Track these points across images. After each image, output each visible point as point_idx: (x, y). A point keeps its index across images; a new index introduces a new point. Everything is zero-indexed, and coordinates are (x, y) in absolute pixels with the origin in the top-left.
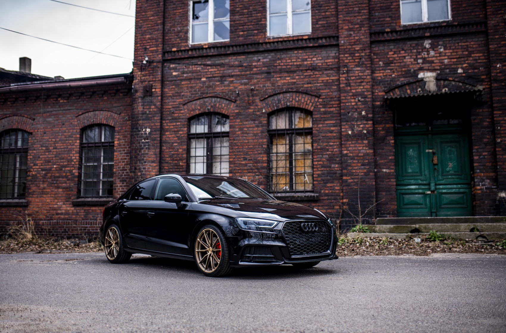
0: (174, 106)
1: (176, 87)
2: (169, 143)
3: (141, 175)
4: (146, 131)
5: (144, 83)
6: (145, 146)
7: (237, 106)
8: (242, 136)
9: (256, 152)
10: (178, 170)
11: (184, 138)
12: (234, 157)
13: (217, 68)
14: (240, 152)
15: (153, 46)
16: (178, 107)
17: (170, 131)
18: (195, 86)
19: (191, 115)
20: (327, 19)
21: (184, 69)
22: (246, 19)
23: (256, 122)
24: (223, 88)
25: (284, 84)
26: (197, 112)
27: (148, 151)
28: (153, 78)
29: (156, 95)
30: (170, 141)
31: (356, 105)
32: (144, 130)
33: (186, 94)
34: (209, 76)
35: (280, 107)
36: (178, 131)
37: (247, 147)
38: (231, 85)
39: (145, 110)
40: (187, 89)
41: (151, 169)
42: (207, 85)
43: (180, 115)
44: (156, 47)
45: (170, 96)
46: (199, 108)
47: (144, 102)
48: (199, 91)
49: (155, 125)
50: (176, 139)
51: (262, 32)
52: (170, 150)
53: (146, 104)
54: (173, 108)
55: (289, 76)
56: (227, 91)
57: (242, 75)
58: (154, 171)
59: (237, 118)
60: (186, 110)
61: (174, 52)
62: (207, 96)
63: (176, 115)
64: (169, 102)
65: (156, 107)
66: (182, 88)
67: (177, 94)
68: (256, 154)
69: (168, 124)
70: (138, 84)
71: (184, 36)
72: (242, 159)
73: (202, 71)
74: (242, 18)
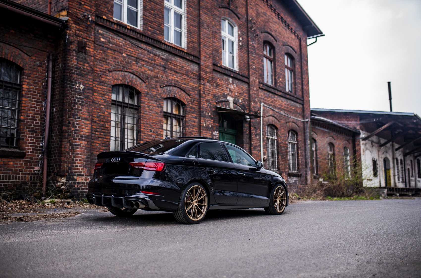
0: (102, 70)
1: (103, 53)
2: (97, 104)
3: (75, 130)
4: (80, 86)
5: (78, 38)
6: (79, 101)
7: (146, 86)
8: (149, 112)
9: (157, 127)
10: (104, 131)
11: (109, 102)
12: (144, 128)
13: (134, 49)
14: (147, 124)
15: (88, 5)
16: (105, 72)
17: (98, 93)
18: (118, 58)
19: (114, 83)
20: (194, 43)
21: (110, 38)
22: (153, 18)
23: (158, 103)
24: (137, 68)
25: (173, 80)
26: (120, 82)
27: (82, 108)
28: (87, 36)
29: (90, 54)
30: (98, 102)
31: (207, 107)
32: (77, 85)
33: (111, 62)
34: (128, 54)
35: (171, 96)
36: (105, 95)
37: (152, 121)
38: (143, 68)
39: (79, 65)
40: (112, 58)
41: (84, 126)
42: (126, 61)
43: (106, 80)
44: (90, 7)
45: (98, 59)
46: (121, 78)
47: (78, 57)
48: (121, 63)
49: (88, 84)
50: (103, 101)
51: (161, 34)
52: (98, 111)
53: (80, 59)
54: (101, 71)
55: (175, 75)
56: (140, 71)
57: (149, 62)
58: (87, 128)
59: (146, 96)
60: (111, 77)
61: (104, 19)
62: (127, 71)
63: (103, 79)
64: (97, 65)
65: (90, 66)
66: (107, 56)
67: (104, 60)
68: (157, 128)
69: (96, 86)
70: (73, 36)
71: (111, 9)
72: (149, 130)
73: (124, 47)
74: (150, 16)
